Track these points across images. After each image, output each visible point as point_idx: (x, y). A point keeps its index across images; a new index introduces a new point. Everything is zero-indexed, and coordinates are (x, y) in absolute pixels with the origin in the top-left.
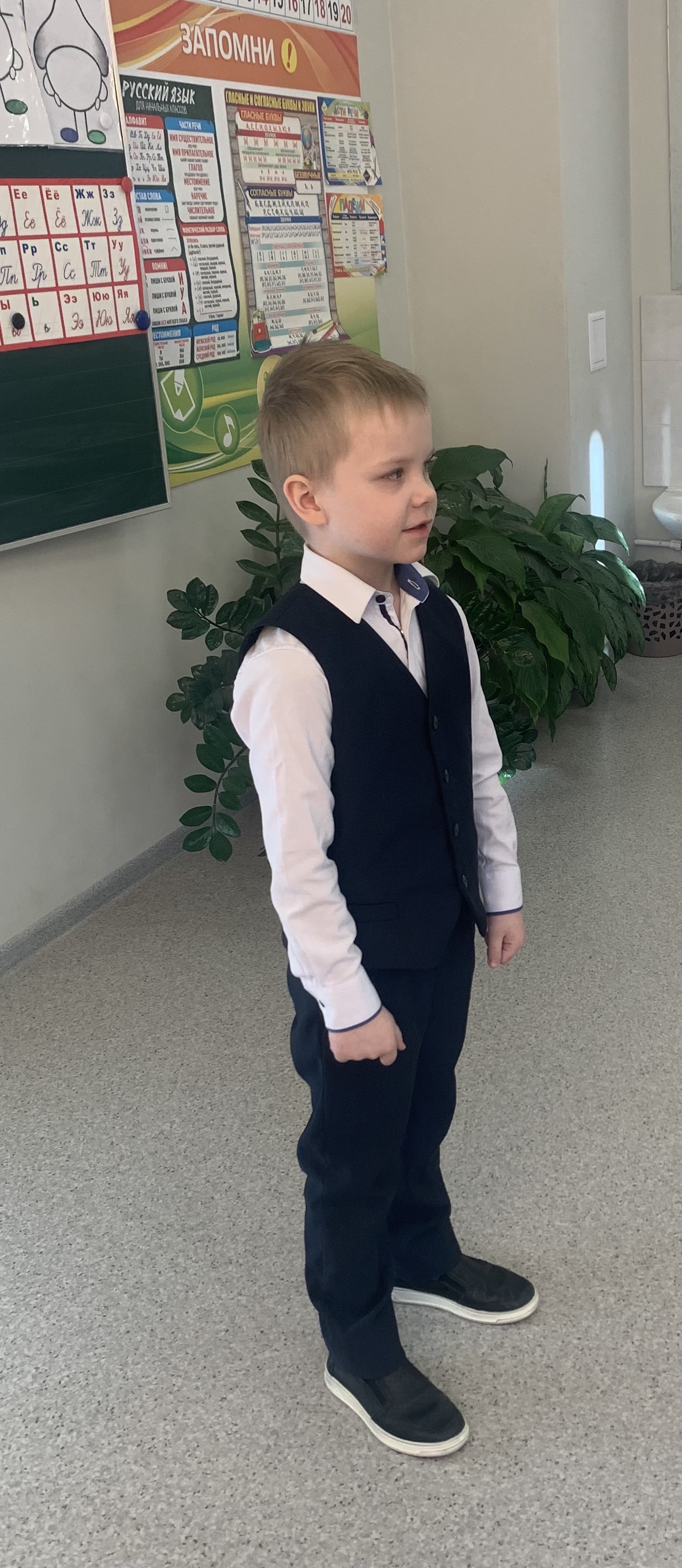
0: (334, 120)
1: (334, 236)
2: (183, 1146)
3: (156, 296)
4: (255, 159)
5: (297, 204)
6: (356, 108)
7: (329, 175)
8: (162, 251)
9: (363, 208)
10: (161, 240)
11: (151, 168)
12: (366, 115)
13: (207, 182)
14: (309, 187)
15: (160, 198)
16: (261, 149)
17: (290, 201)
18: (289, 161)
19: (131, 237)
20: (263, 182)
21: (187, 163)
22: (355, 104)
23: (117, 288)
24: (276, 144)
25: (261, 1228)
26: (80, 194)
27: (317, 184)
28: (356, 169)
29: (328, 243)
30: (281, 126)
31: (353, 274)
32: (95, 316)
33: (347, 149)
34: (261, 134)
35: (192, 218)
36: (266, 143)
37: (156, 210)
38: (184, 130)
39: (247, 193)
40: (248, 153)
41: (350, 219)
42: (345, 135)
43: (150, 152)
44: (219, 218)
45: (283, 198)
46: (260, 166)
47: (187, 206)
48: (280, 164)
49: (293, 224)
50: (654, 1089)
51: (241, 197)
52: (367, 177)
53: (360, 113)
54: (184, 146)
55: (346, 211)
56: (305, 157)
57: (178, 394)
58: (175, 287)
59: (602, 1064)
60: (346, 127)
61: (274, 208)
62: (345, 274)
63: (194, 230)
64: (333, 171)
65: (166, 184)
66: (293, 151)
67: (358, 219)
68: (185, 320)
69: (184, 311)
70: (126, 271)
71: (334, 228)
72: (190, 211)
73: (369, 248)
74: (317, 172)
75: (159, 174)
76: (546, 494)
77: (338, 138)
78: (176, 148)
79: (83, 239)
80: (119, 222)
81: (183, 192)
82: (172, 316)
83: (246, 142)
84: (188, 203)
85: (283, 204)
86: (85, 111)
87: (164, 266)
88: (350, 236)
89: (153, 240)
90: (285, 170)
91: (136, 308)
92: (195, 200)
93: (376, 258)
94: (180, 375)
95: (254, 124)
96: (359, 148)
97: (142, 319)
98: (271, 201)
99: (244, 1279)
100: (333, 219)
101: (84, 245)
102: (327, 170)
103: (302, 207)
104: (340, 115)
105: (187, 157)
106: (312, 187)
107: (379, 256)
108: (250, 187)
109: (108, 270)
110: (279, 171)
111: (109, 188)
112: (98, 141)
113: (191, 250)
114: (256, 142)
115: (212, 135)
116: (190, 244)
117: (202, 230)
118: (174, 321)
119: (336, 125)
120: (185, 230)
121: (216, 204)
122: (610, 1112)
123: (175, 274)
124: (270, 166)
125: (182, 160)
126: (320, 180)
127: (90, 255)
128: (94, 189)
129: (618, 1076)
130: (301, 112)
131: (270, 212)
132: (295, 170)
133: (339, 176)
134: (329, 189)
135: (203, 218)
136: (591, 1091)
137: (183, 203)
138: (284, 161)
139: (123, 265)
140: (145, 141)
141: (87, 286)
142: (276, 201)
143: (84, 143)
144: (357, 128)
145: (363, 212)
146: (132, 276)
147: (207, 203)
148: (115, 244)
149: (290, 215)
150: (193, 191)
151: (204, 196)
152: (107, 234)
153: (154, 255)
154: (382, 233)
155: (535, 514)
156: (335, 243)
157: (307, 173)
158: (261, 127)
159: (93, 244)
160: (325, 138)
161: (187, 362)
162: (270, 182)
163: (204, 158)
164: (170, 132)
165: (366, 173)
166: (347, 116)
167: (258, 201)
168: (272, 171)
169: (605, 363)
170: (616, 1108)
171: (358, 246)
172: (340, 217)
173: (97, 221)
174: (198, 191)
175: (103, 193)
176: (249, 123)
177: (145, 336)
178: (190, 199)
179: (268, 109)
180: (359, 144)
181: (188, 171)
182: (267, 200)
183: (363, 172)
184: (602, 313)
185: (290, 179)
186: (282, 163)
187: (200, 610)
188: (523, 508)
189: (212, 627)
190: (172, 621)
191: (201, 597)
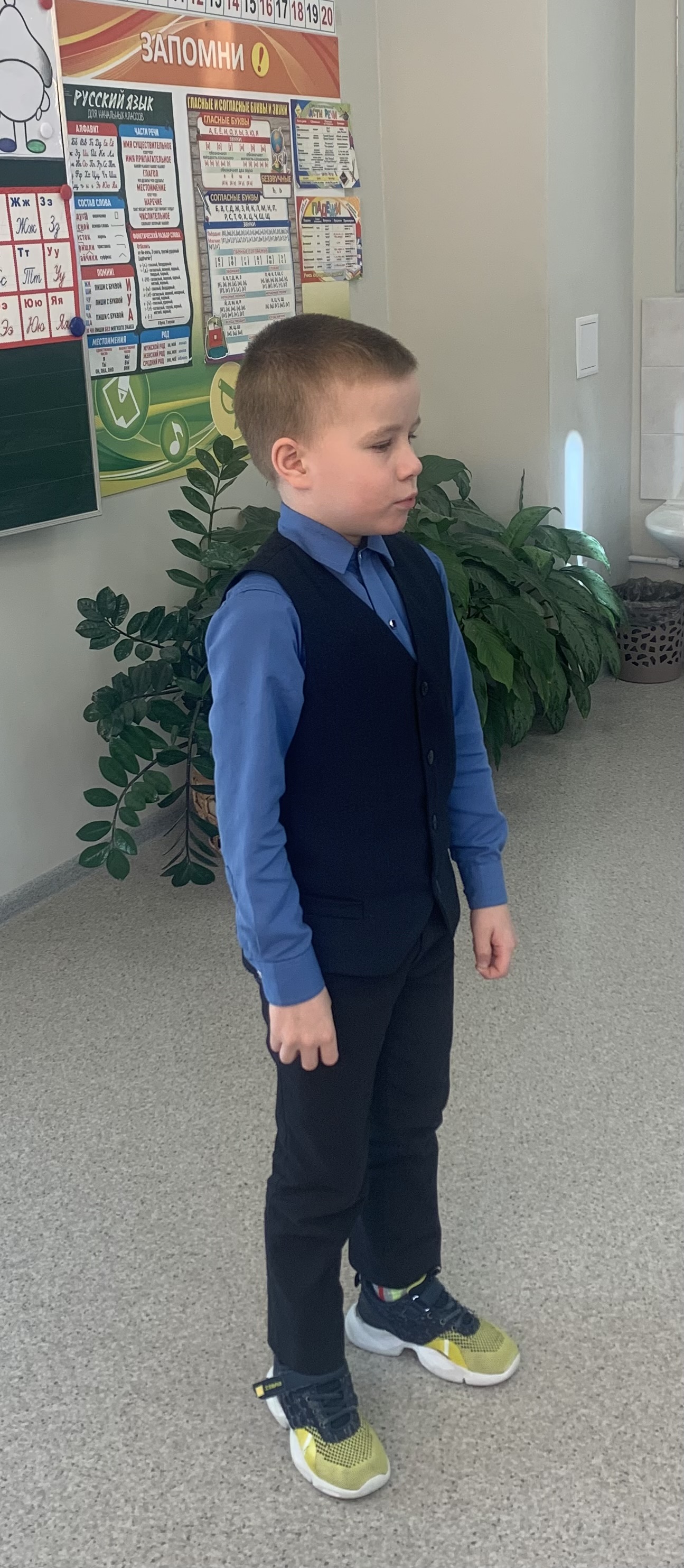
0: (308, 122)
1: (304, 240)
2: (26, 1178)
3: (101, 302)
4: (218, 164)
5: (263, 208)
6: (335, 110)
7: (301, 178)
8: (109, 257)
9: (339, 212)
10: (107, 246)
11: (101, 175)
12: (346, 116)
13: (163, 188)
14: (277, 190)
15: (110, 204)
16: (225, 153)
17: (255, 205)
18: (256, 165)
19: (68, 244)
20: (225, 186)
21: (142, 169)
22: (333, 105)
23: (50, 295)
24: (242, 148)
25: (82, 1271)
26: (16, 202)
27: (286, 189)
28: (331, 171)
29: (297, 248)
30: (248, 130)
31: (324, 278)
32: (26, 323)
33: (323, 151)
34: (226, 139)
35: (143, 224)
36: (230, 148)
37: (104, 216)
38: (139, 136)
39: (207, 197)
40: (211, 158)
41: (323, 223)
42: (321, 137)
43: (102, 159)
44: (174, 223)
45: (248, 202)
46: (223, 170)
47: (139, 212)
48: (245, 168)
49: (257, 229)
50: (530, 1161)
51: (199, 202)
52: (344, 178)
53: (338, 116)
54: (139, 152)
55: (319, 215)
56: (274, 161)
57: (122, 401)
58: (122, 293)
59: (480, 1127)
60: (322, 129)
61: (237, 213)
62: (317, 280)
63: (146, 235)
64: (305, 174)
65: (117, 190)
66: (260, 155)
67: (333, 222)
68: (130, 327)
69: (131, 317)
70: (61, 277)
71: (304, 232)
72: (143, 216)
73: (343, 253)
74: (287, 175)
75: (110, 181)
76: (521, 505)
77: (312, 141)
78: (130, 154)
79: (17, 247)
80: (55, 229)
81: (135, 198)
82: (117, 322)
83: (208, 147)
84: (140, 209)
85: (247, 208)
86: (25, 121)
87: (111, 272)
88: (323, 240)
89: (100, 247)
90: (250, 174)
91: (71, 313)
92: (149, 206)
93: (351, 262)
94: (124, 383)
95: (218, 128)
96: (336, 149)
97: (77, 326)
98: (234, 205)
99: (51, 1325)
100: (303, 223)
101: (18, 252)
102: (298, 174)
103: (268, 212)
104: (315, 118)
105: (141, 163)
106: (281, 191)
107: (355, 260)
108: (210, 192)
109: (42, 277)
110: (245, 175)
111: (47, 196)
112: (37, 150)
113: (141, 256)
114: (219, 147)
115: (171, 141)
116: (140, 250)
117: (155, 235)
118: (119, 327)
119: (311, 127)
120: (135, 236)
121: (171, 209)
122: (477, 1182)
123: (122, 280)
124: (236, 170)
125: (136, 166)
126: (291, 183)
127: (23, 262)
128: (31, 197)
129: (493, 1143)
130: (272, 115)
131: (233, 216)
132: (262, 174)
133: (312, 179)
134: (299, 193)
135: (156, 223)
136: (461, 1157)
137: (135, 209)
138: (250, 164)
139: (58, 272)
140: (97, 149)
141: (19, 293)
142: (240, 205)
143: (22, 152)
144: (334, 130)
145: (338, 216)
146: (68, 282)
147: (161, 209)
148: (50, 251)
149: (255, 219)
150: (147, 197)
151: (159, 202)
152: (42, 241)
153: (100, 262)
154: (358, 236)
155: (506, 527)
156: (305, 248)
157: (276, 176)
158: (226, 132)
159: (27, 251)
160: (298, 141)
161: (133, 368)
162: (233, 186)
163: (161, 164)
164: (123, 139)
165: (343, 175)
166: (324, 118)
167: (219, 206)
168: (236, 175)
169: (596, 369)
170: (483, 1177)
171: (332, 250)
172: (312, 220)
173: (32, 229)
174: (153, 197)
175: (40, 201)
176: (213, 128)
177: (80, 342)
178: (143, 205)
179: (235, 113)
180: (336, 147)
181: (142, 177)
182: (229, 205)
183: (340, 174)
184: (595, 317)
185: (257, 184)
186: (248, 167)
187: (110, 620)
188: (493, 521)
189: (122, 637)
190: (82, 631)
191: (111, 606)
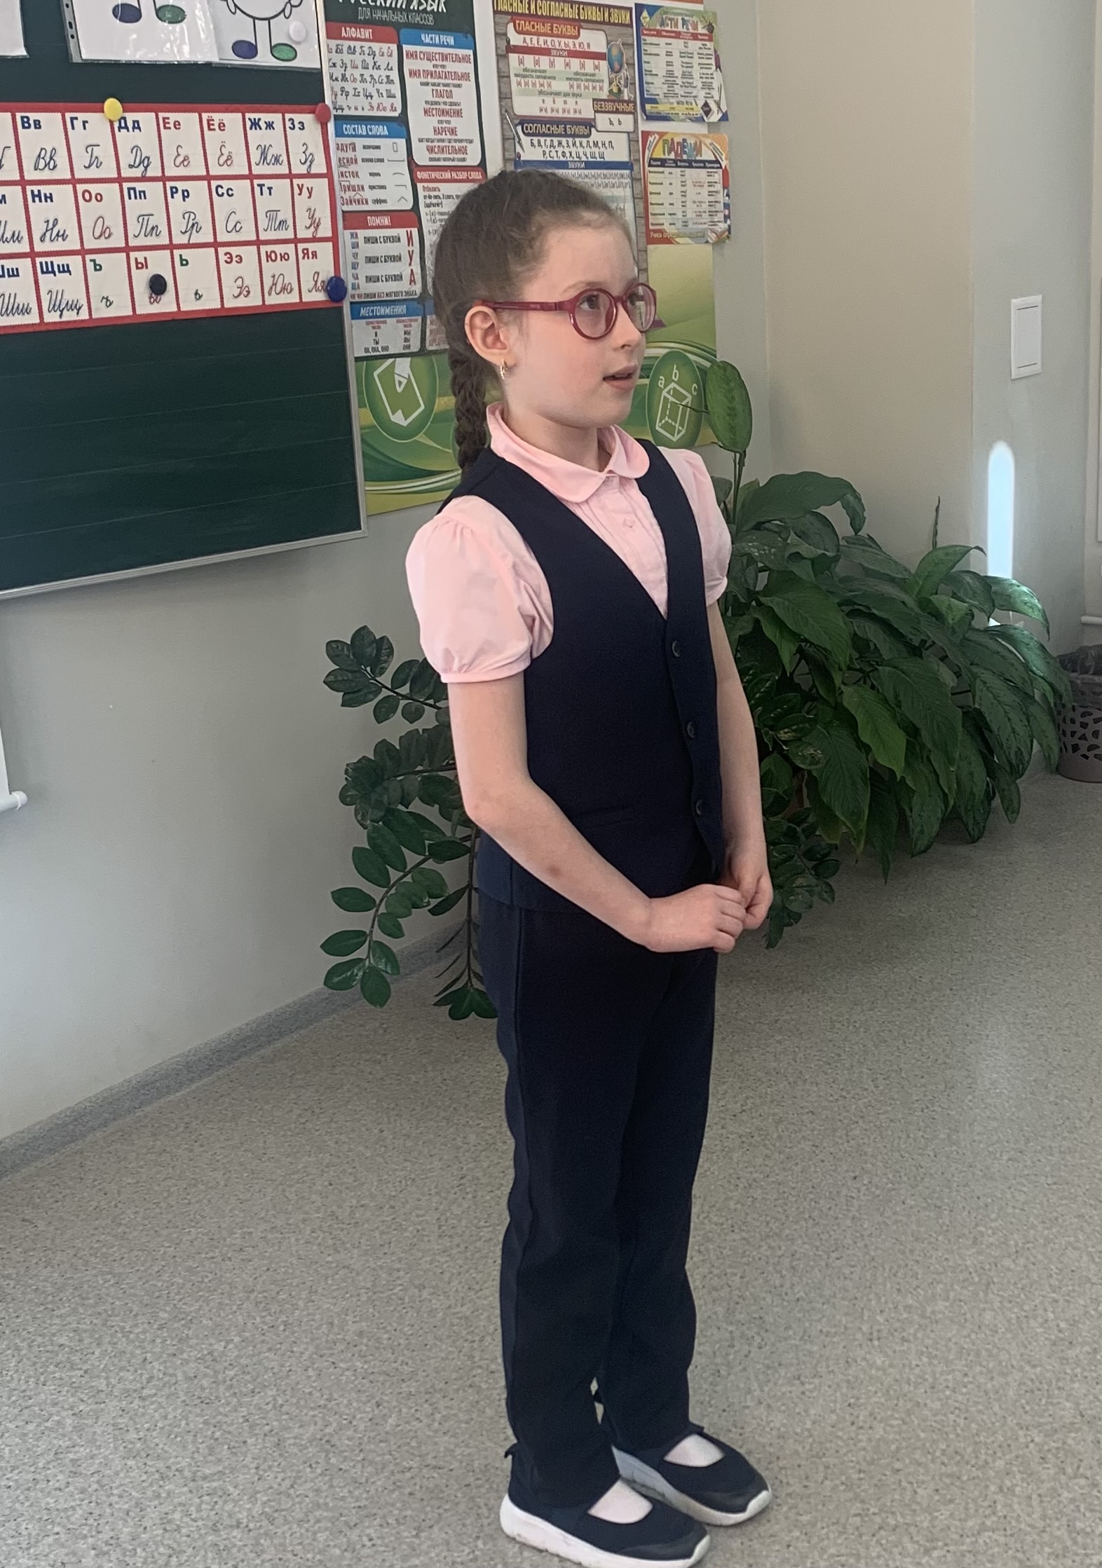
0: (659, 34)
1: (651, 188)
3: (370, 260)
4: (534, 84)
5: (596, 144)
6: (695, 19)
7: (648, 107)
8: (385, 201)
9: (699, 152)
10: (383, 187)
11: (375, 94)
12: (711, 28)
13: (458, 113)
14: (616, 123)
15: (386, 133)
16: (544, 71)
17: (584, 141)
18: (586, 87)
19: (326, 181)
20: (543, 114)
21: (430, 87)
22: (693, 13)
23: (301, 246)
24: (567, 65)
26: (255, 124)
27: (627, 120)
28: (692, 100)
29: (642, 198)
30: (577, 42)
31: (677, 240)
32: (268, 282)
33: (678, 72)
34: (545, 52)
35: (431, 159)
36: (552, 64)
37: (378, 147)
38: (428, 45)
39: (519, 128)
40: (524, 76)
41: (677, 166)
42: (676, 54)
43: (376, 74)
44: (473, 159)
45: (574, 136)
46: (541, 93)
47: (425, 144)
48: (571, 91)
49: (586, 172)
51: (508, 134)
52: (707, 110)
53: (700, 26)
54: (429, 66)
55: (672, 156)
56: (610, 83)
57: (399, 390)
58: (401, 248)
60: (678, 44)
61: (560, 150)
62: (667, 241)
63: (434, 175)
64: (654, 101)
65: (396, 114)
66: (593, 75)
67: (690, 166)
68: (414, 293)
69: (412, 281)
70: (316, 224)
71: (651, 178)
72: (430, 150)
73: (705, 206)
74: (628, 102)
75: (387, 102)
76: (935, 544)
77: (664, 59)
78: (414, 68)
79: (256, 182)
80: (309, 161)
81: (421, 126)
82: (392, 286)
83: (521, 62)
84: (428, 140)
85: (574, 144)
86: (268, 19)
87: (386, 221)
88: (677, 189)
89: (372, 187)
90: (579, 100)
91: (328, 272)
92: (439, 137)
93: (716, 219)
94: (403, 368)
95: (535, 38)
96: (696, 72)
97: (336, 288)
98: (556, 140)
100: (650, 165)
101: (257, 190)
102: (644, 101)
103: (602, 150)
104: (668, 28)
105: (430, 80)
106: (620, 123)
107: (720, 217)
108: (524, 121)
109: (290, 223)
110: (571, 101)
111: (298, 117)
112: (286, 58)
113: (428, 201)
114: (537, 63)
115: (470, 52)
116: (427, 193)
117: (447, 175)
118: (396, 294)
119: (662, 41)
120: (420, 175)
121: (471, 142)
123: (402, 232)
124: (558, 94)
125: (422, 84)
126: (634, 113)
127: (264, 203)
128: (276, 118)
130: (609, 23)
131: (553, 154)
132: (594, 100)
133: (663, 108)
134: (644, 126)
135: (449, 159)
137: (421, 140)
138: (579, 87)
139: (312, 217)
140: (369, 60)
141: (258, 243)
142: (564, 140)
143: (264, 59)
144: (694, 46)
145: (698, 158)
146: (325, 231)
147: (456, 141)
148: (301, 189)
149: (584, 159)
150: (437, 125)
151: (453, 131)
152: (291, 176)
153: (372, 207)
154: (725, 186)
155: (913, 571)
156: (652, 199)
157: (614, 103)
158: (545, 42)
159: (270, 189)
160: (645, 58)
161: (415, 347)
162: (555, 114)
163: (456, 82)
164: (406, 48)
165: (706, 105)
166: (680, 29)
167: (535, 139)
168: (559, 100)
169: (1037, 368)
171: (688, 204)
172: (663, 163)
173: (277, 160)
174: (444, 125)
175: (288, 124)
176: (528, 38)
177: (340, 309)
178: (432, 136)
179: (558, 18)
180: (696, 67)
181: (430, 98)
182: (549, 139)
183: (701, 103)
184: (1037, 299)
185: (588, 113)
186: (575, 90)
187: (368, 669)
188: (896, 563)
189: (385, 693)
190: (332, 682)
191: (370, 651)
